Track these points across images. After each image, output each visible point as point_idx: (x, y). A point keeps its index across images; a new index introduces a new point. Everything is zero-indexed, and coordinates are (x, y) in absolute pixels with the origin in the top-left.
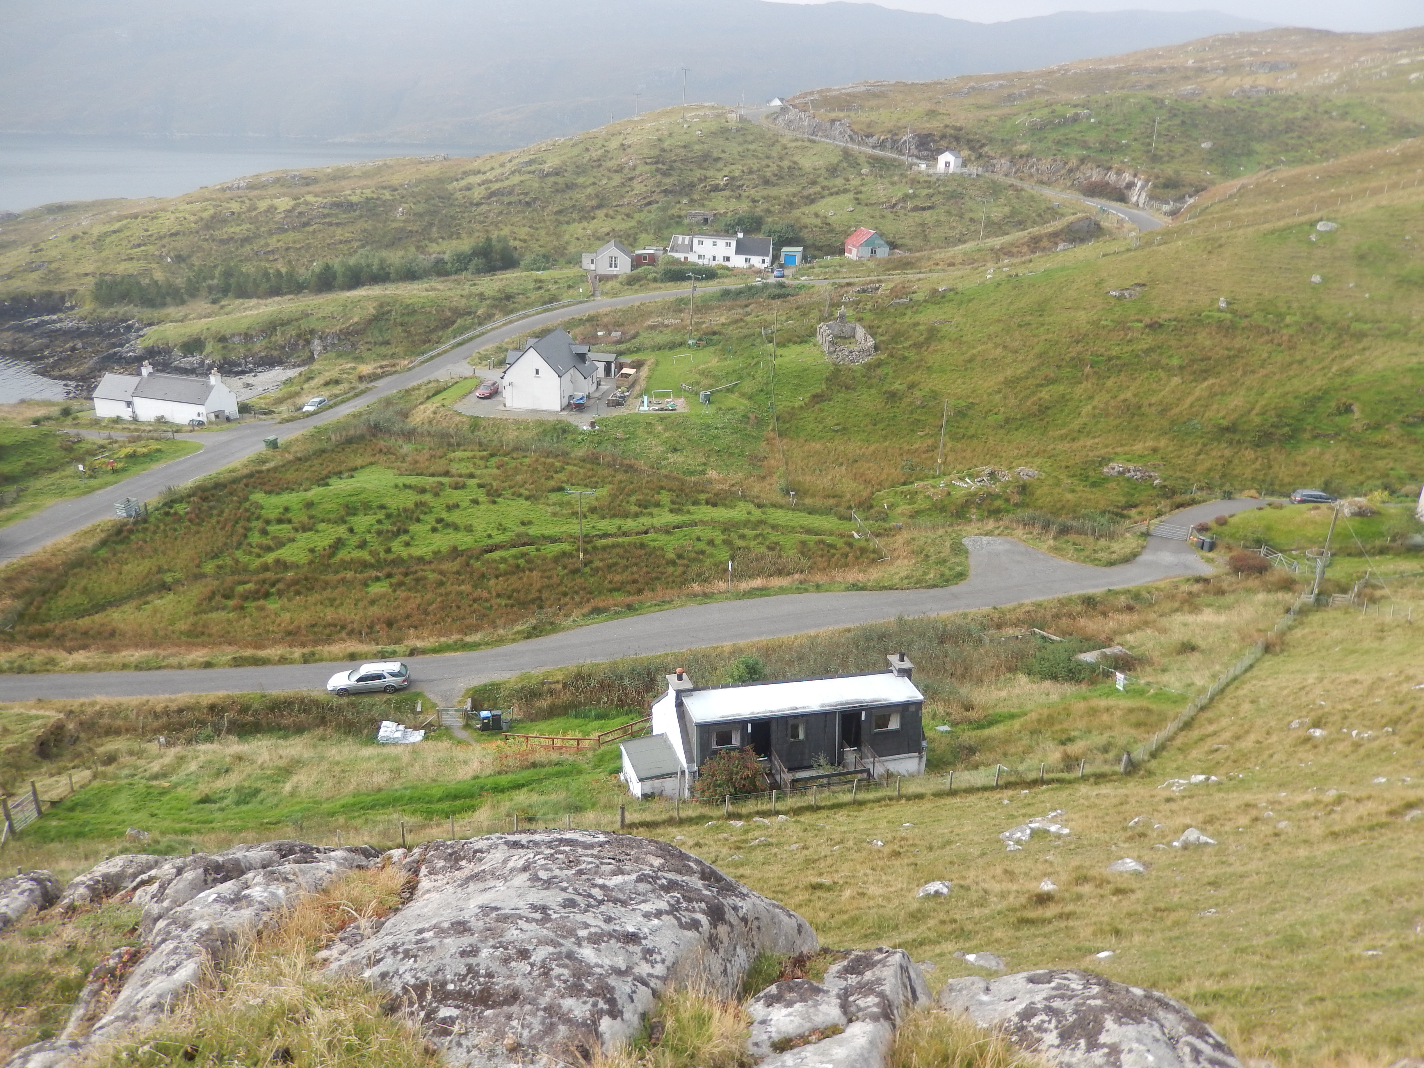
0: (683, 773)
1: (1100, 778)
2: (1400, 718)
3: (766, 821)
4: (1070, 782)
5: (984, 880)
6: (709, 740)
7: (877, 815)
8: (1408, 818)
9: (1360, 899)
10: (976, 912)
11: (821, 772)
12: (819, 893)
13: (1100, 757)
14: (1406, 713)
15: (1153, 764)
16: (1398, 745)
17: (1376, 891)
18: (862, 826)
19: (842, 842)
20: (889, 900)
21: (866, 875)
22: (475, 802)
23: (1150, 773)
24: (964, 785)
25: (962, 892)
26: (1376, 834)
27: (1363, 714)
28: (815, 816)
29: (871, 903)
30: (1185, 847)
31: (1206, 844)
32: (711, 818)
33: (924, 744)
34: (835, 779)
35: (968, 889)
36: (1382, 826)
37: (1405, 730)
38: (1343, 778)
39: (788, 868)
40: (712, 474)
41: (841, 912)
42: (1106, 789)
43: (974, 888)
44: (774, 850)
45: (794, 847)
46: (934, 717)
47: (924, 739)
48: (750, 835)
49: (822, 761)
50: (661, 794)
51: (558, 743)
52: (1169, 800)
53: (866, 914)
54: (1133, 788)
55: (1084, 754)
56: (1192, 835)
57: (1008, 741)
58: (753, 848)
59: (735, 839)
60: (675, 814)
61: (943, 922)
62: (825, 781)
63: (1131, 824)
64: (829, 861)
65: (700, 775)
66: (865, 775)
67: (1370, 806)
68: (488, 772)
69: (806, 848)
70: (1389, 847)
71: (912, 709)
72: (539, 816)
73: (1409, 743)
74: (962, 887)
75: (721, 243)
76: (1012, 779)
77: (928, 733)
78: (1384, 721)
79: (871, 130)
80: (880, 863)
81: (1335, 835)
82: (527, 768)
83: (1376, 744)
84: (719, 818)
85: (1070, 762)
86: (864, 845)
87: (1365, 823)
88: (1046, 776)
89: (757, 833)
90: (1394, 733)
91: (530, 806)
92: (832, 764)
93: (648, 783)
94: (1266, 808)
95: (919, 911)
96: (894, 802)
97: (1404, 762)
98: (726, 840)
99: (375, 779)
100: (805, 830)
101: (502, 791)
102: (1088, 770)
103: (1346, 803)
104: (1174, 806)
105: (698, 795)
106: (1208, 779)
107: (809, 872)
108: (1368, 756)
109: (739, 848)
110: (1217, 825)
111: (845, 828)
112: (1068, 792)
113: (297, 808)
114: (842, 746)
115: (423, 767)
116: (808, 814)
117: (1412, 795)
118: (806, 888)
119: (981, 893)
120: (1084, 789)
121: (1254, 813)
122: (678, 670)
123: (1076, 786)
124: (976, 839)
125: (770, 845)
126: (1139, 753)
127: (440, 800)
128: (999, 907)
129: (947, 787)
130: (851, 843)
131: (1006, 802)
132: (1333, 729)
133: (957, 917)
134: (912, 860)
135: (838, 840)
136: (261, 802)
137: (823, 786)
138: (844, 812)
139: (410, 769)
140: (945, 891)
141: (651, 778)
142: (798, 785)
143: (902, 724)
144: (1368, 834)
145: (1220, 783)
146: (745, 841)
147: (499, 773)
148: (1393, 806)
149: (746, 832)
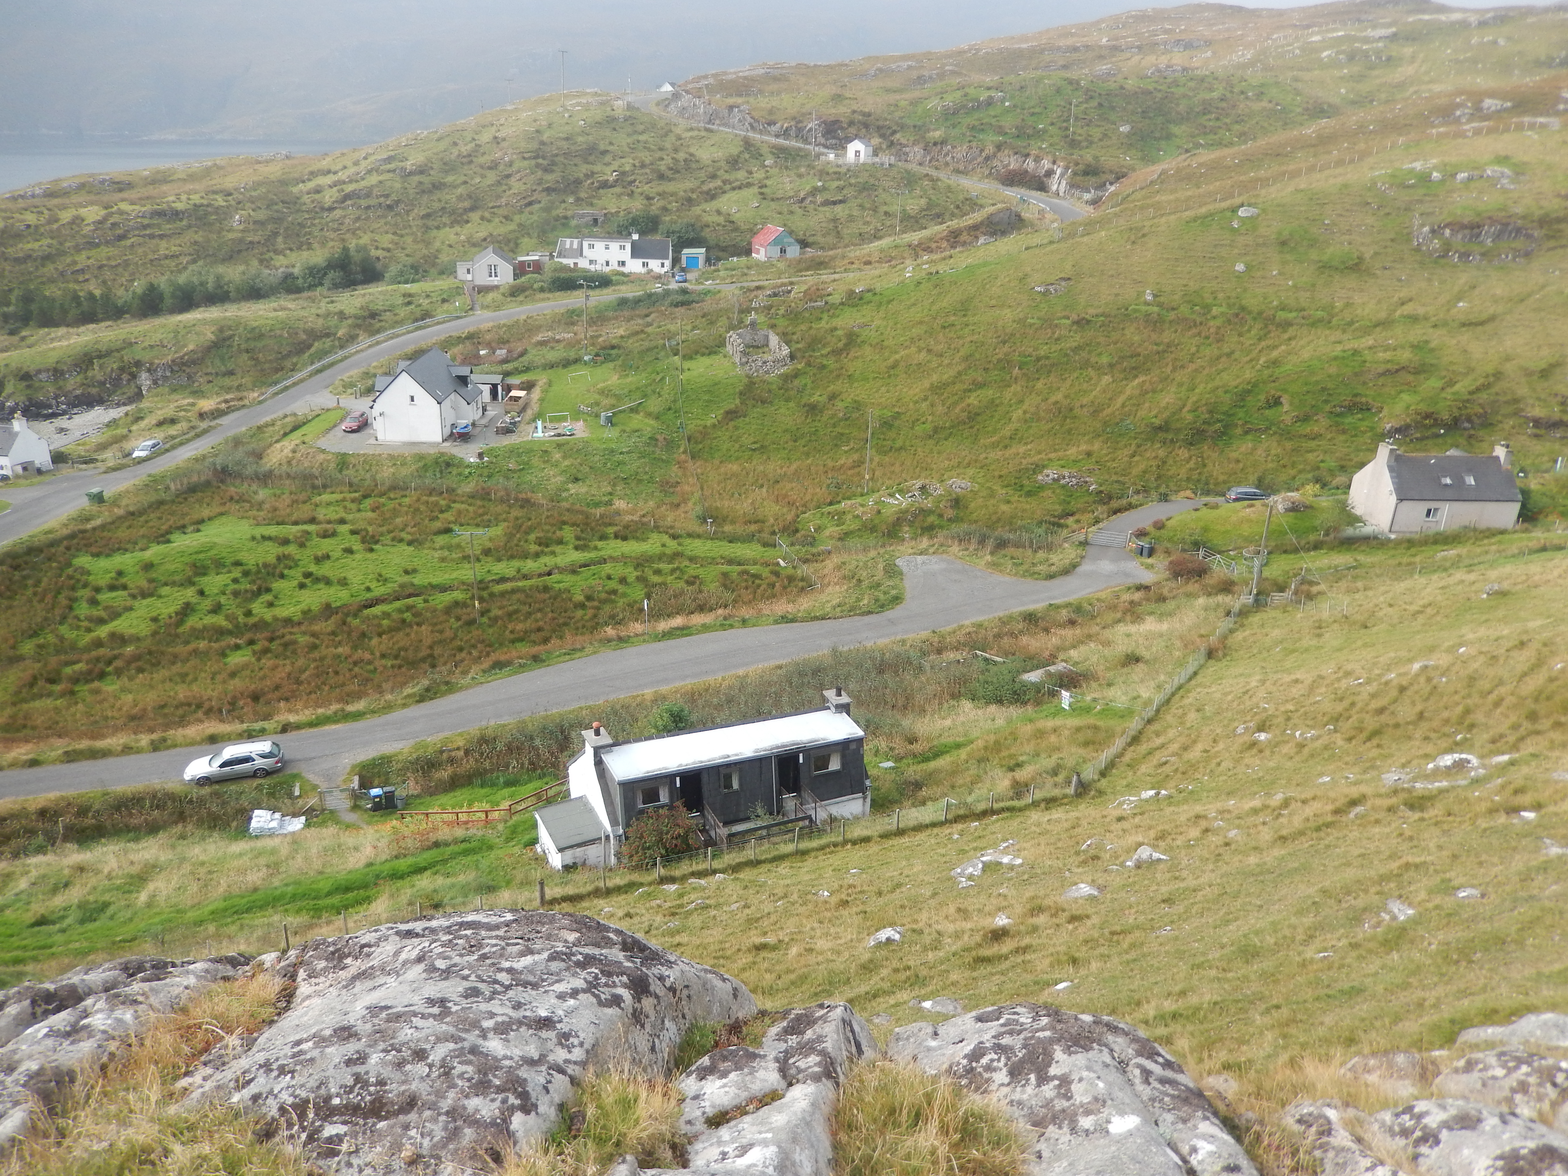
0: (607, 837)
1: (1050, 802)
2: (1341, 715)
3: (702, 882)
4: (1020, 810)
5: (937, 922)
6: (634, 798)
7: (822, 864)
8: (1352, 815)
9: (1309, 902)
10: (930, 955)
11: (759, 823)
12: (764, 954)
13: (1050, 781)
14: (1347, 710)
15: (1104, 782)
16: (1340, 742)
17: (1324, 892)
18: (807, 878)
19: (786, 896)
20: (839, 953)
21: (813, 929)
22: (371, 892)
23: (1101, 793)
24: (912, 823)
25: (915, 937)
26: (1322, 834)
27: (1306, 713)
28: (755, 871)
29: (820, 958)
30: (1138, 866)
31: (1159, 860)
32: (642, 885)
33: (868, 783)
34: (775, 829)
35: (921, 932)
36: (1328, 825)
37: (1346, 726)
38: (1289, 780)
39: (729, 931)
40: (620, 504)
41: (789, 971)
42: (1057, 814)
43: (926, 931)
44: (713, 912)
45: (734, 907)
46: (877, 753)
47: (867, 777)
48: (686, 899)
49: (760, 811)
50: (584, 864)
51: (463, 817)
52: (1120, 819)
53: (815, 971)
54: (1085, 810)
55: (1033, 779)
56: (1145, 853)
57: (954, 772)
58: (690, 913)
59: (668, 904)
60: (602, 885)
61: (896, 971)
62: (764, 832)
63: (1084, 847)
64: (773, 918)
65: (627, 838)
66: (807, 822)
67: (1316, 806)
68: (384, 857)
69: (747, 906)
70: (1336, 847)
71: (853, 746)
72: (446, 900)
73: (1350, 739)
74: (914, 931)
75: (614, 246)
76: (961, 812)
77: (872, 771)
78: (1325, 719)
79: (773, 118)
80: (828, 914)
81: (1283, 839)
82: (429, 848)
83: (1318, 744)
84: (650, 884)
85: (1019, 789)
86: (809, 897)
87: (1312, 824)
88: (996, 806)
89: (693, 897)
91: (435, 891)
92: (771, 814)
93: (569, 853)
94: (1216, 818)
95: (871, 961)
96: (839, 848)
97: (1347, 759)
98: (659, 906)
99: (249, 878)
100: (746, 887)
101: (402, 877)
102: (1039, 795)
103: (1293, 806)
104: (1125, 825)
105: (625, 861)
106: (1158, 794)
107: (752, 932)
108: (1312, 756)
109: (673, 914)
110: (1169, 840)
111: (788, 881)
112: (1019, 820)
113: (157, 920)
114: (780, 793)
115: (306, 859)
116: (747, 869)
117: (1354, 792)
118: (749, 950)
119: (935, 935)
120: (1035, 816)
121: (1204, 824)
122: (595, 724)
123: (1027, 813)
124: (926, 879)
125: (708, 907)
126: (1089, 773)
127: (329, 894)
128: (954, 948)
129: (895, 827)
130: (795, 897)
131: (956, 836)
132: (1278, 732)
133: (911, 963)
134: (861, 908)
135: (781, 894)
136: (112, 918)
137: (761, 838)
138: (786, 864)
139: (291, 862)
140: (897, 937)
141: (571, 847)
142: (736, 840)
143: (843, 764)
144: (1315, 835)
145: (1170, 797)
146: (681, 906)
147: (397, 857)
148: (1338, 804)
149: (681, 896)
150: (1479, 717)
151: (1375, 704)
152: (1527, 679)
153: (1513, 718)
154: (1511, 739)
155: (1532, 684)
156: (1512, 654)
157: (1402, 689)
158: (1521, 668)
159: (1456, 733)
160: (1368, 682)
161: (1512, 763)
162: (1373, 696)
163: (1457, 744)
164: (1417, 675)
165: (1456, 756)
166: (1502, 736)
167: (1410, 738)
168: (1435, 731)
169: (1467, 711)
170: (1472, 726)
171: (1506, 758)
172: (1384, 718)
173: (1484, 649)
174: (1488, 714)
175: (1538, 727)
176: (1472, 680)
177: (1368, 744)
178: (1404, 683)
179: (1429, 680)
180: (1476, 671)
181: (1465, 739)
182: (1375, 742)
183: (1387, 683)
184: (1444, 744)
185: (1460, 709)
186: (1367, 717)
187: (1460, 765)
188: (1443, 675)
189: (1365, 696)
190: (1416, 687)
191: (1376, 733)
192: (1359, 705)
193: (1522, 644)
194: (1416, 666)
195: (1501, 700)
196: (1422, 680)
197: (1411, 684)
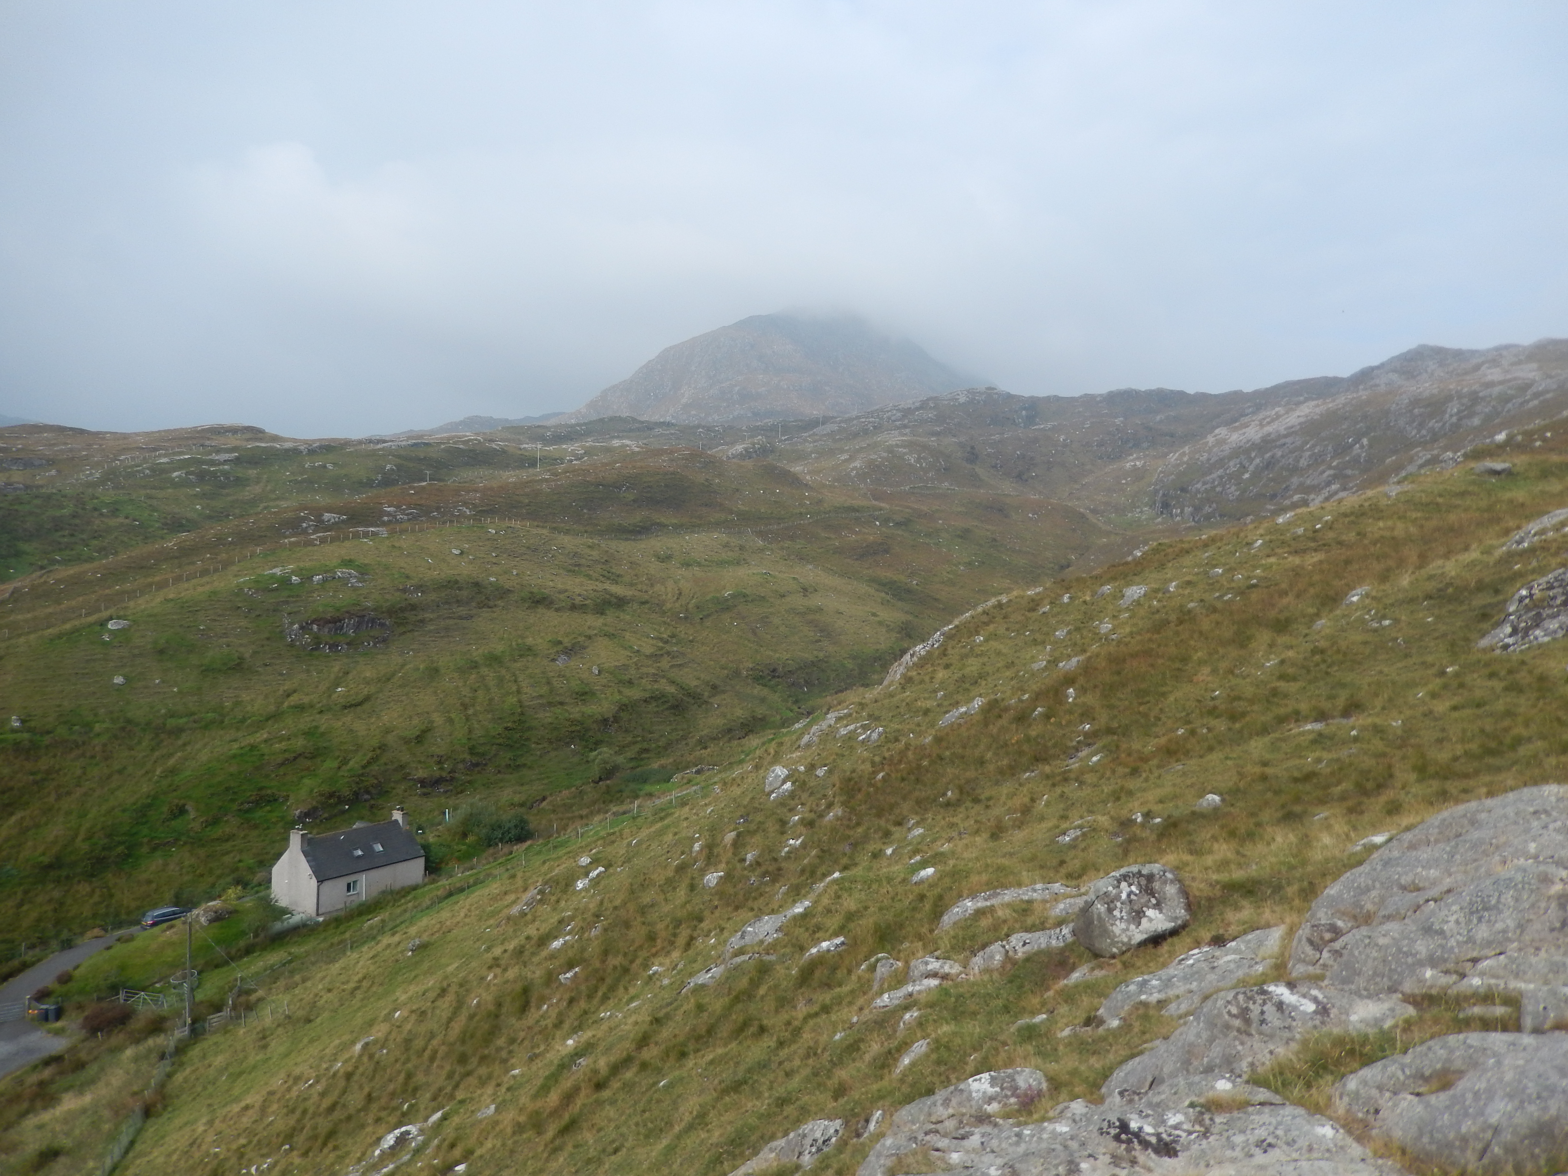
2: (294, 1129)
14: (299, 1121)
16: (297, 1161)
27: (259, 1141)
37: (300, 1139)
73: (306, 1153)
78: (280, 1140)
83: (277, 1171)
90: (292, 1149)
150: (420, 1078)
151: (326, 1103)
152: (453, 1023)
153: (448, 1068)
154: (449, 1089)
155: (457, 1028)
156: (438, 1003)
157: (349, 1076)
158: (445, 1015)
159: (402, 1104)
160: (317, 1082)
161: (444, 1118)
162: (323, 1095)
163: (404, 1115)
164: (361, 1056)
165: (397, 1132)
166: (440, 1090)
167: (363, 1126)
168: (384, 1109)
169: (409, 1076)
170: (416, 1089)
171: (438, 1115)
172: (338, 1114)
173: (414, 1008)
174: (427, 1072)
175: (469, 1068)
176: (408, 1042)
177: (325, 1151)
178: (350, 1069)
179: (371, 1057)
180: (410, 1031)
181: (411, 1106)
182: (330, 1145)
183: (335, 1075)
184: (393, 1119)
185: (401, 1078)
186: (320, 1120)
187: (402, 1140)
188: (382, 1047)
189: (315, 1098)
190: (361, 1069)
191: (332, 1134)
192: (311, 1111)
193: (443, 992)
194: (358, 1047)
195: (435, 1052)
196: (365, 1059)
197: (356, 1067)
